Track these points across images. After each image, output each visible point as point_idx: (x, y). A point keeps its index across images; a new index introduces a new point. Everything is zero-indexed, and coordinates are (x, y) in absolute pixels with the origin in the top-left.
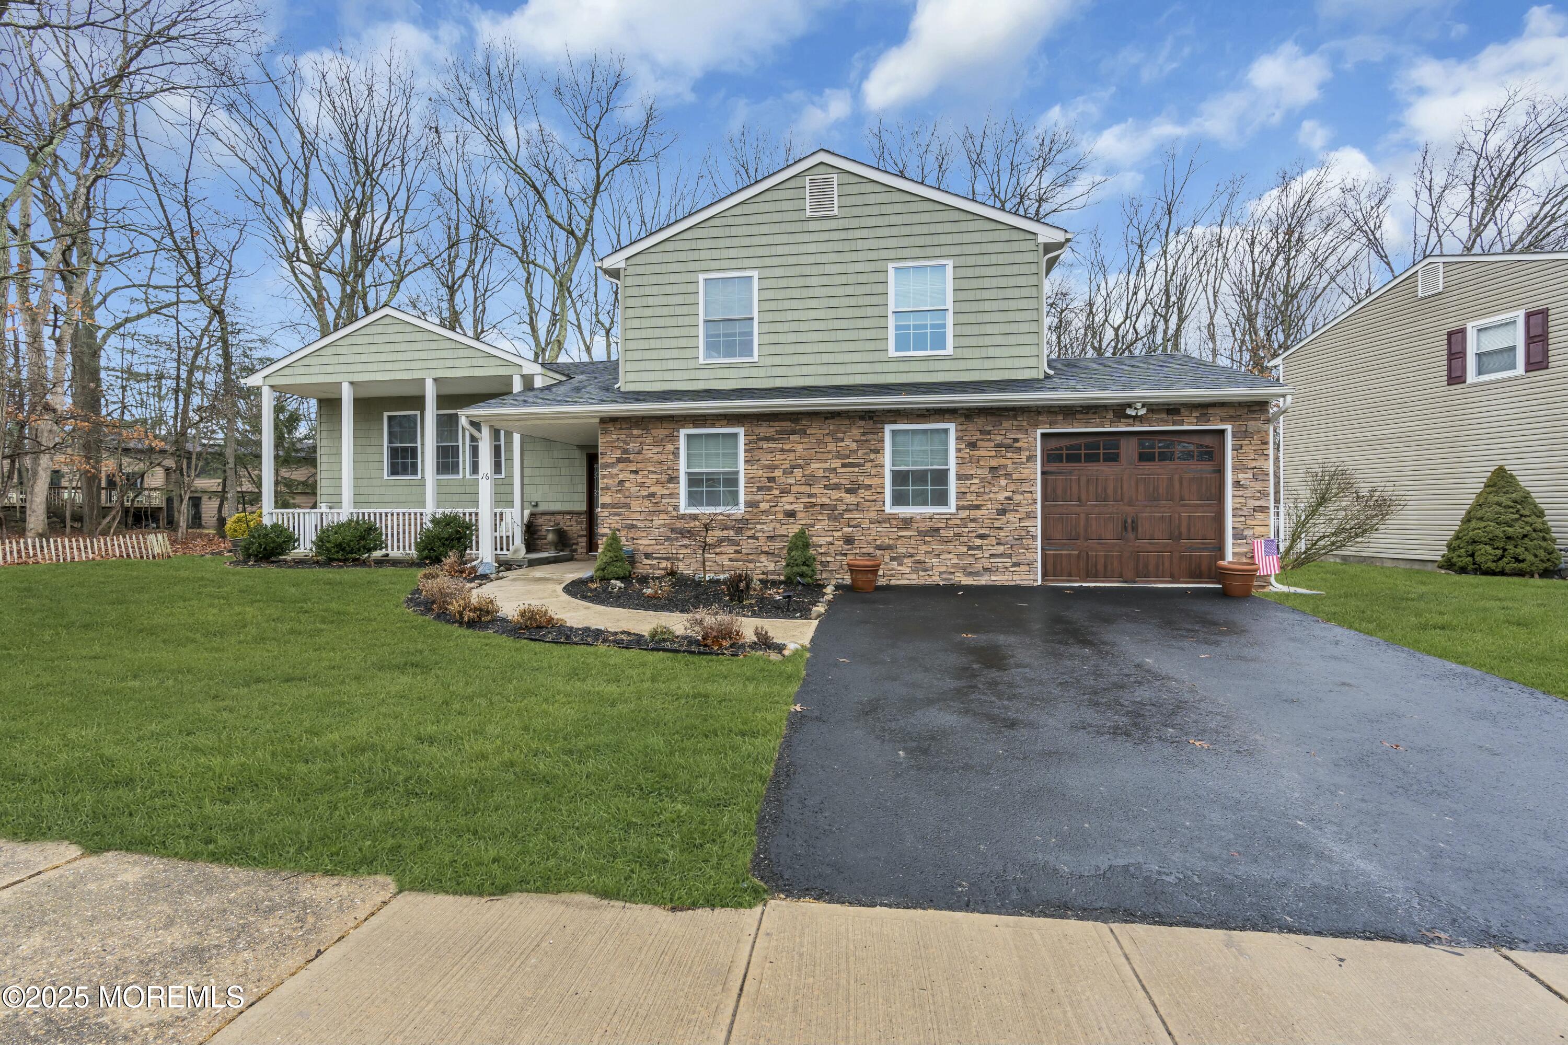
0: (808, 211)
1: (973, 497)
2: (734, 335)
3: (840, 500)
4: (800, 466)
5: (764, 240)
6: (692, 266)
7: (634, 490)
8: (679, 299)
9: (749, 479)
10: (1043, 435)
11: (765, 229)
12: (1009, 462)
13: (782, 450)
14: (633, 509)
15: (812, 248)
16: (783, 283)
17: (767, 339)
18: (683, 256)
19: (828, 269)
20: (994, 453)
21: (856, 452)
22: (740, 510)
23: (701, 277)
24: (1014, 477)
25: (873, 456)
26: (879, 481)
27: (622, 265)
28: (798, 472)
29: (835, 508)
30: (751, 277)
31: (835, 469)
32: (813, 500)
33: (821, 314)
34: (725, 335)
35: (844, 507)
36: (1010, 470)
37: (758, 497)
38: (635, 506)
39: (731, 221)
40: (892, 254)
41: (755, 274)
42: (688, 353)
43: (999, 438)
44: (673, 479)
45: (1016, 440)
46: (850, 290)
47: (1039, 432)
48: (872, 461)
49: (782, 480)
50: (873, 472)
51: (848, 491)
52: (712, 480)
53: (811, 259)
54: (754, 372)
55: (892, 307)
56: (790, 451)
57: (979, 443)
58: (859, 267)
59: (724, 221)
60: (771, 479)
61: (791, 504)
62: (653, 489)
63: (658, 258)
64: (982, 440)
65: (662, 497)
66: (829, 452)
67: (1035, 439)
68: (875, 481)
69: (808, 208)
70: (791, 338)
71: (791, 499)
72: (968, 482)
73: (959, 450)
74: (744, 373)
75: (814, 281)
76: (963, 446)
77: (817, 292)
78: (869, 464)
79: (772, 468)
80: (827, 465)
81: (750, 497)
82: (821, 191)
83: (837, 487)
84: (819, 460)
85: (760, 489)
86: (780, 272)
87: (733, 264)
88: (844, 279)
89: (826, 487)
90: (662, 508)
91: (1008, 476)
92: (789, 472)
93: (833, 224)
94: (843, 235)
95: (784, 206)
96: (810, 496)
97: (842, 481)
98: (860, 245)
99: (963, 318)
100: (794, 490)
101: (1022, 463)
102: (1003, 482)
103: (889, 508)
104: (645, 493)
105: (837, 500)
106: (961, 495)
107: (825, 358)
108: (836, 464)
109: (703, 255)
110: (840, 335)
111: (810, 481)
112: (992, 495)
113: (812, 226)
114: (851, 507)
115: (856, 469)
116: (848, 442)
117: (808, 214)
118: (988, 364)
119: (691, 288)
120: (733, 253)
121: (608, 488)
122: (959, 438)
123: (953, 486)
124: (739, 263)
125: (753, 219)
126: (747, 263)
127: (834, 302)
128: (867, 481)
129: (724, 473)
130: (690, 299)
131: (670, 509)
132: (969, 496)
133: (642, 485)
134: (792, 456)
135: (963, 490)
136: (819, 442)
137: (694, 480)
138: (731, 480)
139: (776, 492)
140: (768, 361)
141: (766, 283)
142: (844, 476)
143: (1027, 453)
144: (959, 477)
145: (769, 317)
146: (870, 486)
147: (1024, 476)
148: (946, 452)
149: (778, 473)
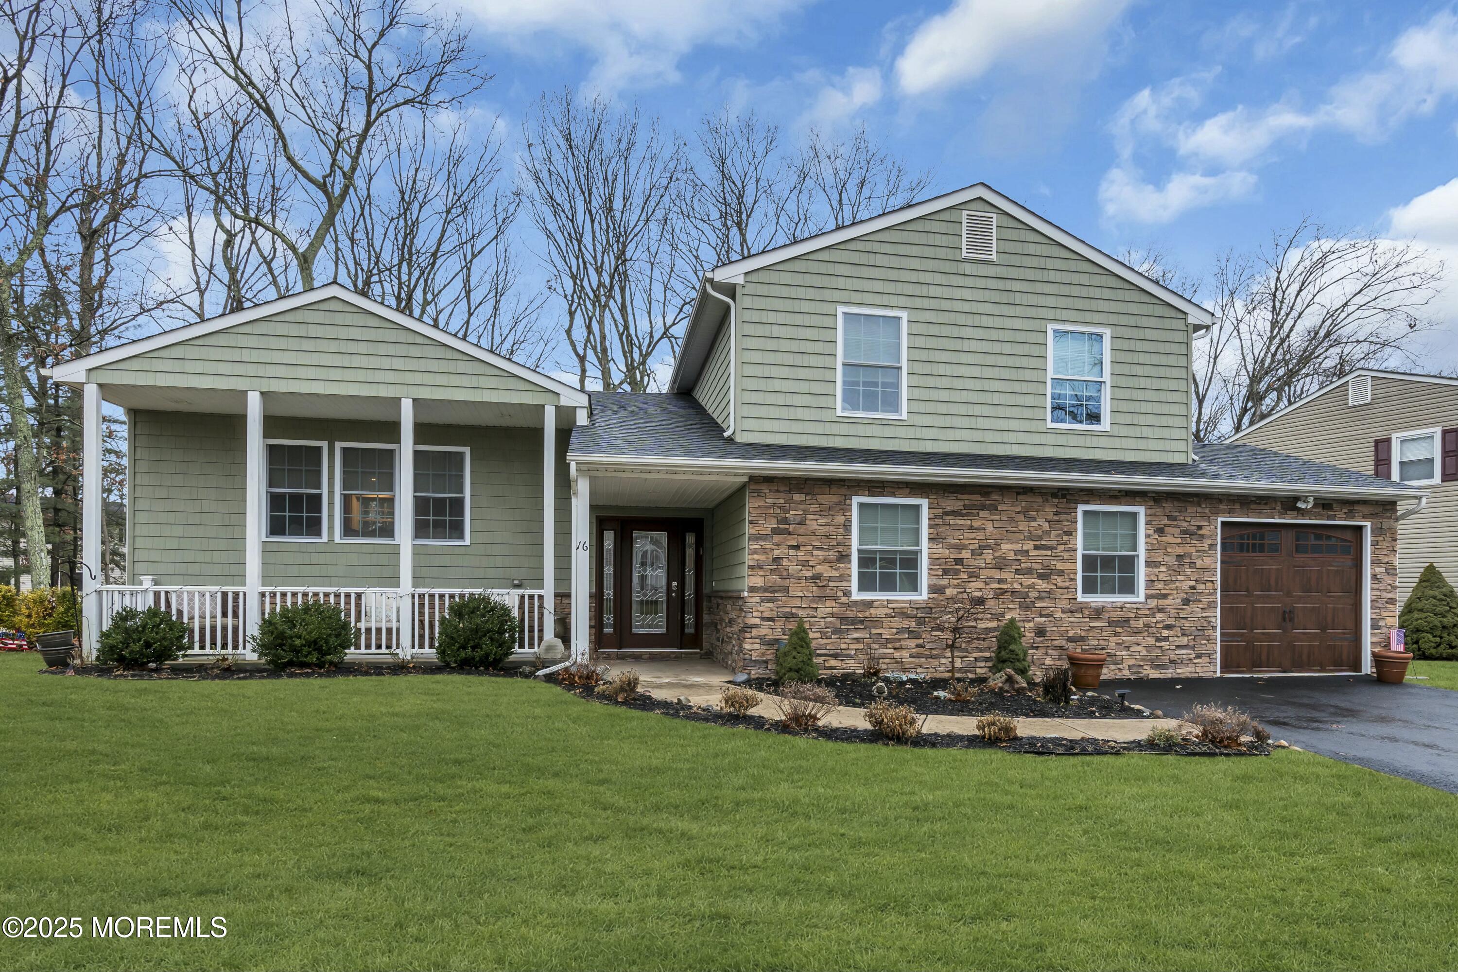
0: (964, 250)
1: (1161, 586)
2: (876, 384)
3: (1032, 586)
4: (988, 547)
5: (914, 276)
6: (828, 295)
7: (793, 569)
8: (812, 334)
9: (933, 561)
10: (1223, 523)
11: (915, 264)
12: (1193, 550)
13: (971, 527)
14: (791, 593)
15: (967, 294)
16: (934, 330)
17: (917, 394)
18: (818, 281)
19: (985, 321)
20: (1179, 540)
21: (1048, 533)
22: (923, 595)
23: (841, 310)
24: (1198, 565)
25: (1065, 538)
26: (1071, 566)
27: (740, 280)
28: (988, 554)
29: (1026, 596)
30: (899, 318)
31: (1027, 551)
32: (1004, 586)
33: (976, 372)
34: (865, 384)
35: (1036, 594)
36: (1194, 559)
37: (944, 582)
38: (796, 590)
39: (876, 247)
40: (1051, 314)
41: (904, 315)
42: (822, 401)
43: (1185, 524)
44: (844, 557)
45: (1200, 528)
46: (1007, 348)
47: (1220, 520)
48: (1065, 544)
49: (972, 562)
50: (1066, 556)
51: (1041, 577)
52: (889, 559)
53: (966, 307)
54: (902, 432)
55: (1050, 374)
56: (978, 529)
57: (1166, 529)
58: (1018, 324)
59: (869, 247)
60: (959, 561)
61: (980, 590)
62: (819, 569)
63: (785, 278)
64: (1169, 526)
65: (830, 579)
66: (1021, 532)
67: (1216, 527)
68: (1067, 566)
69: (964, 247)
70: (944, 395)
71: (980, 584)
72: (1156, 570)
73: (1148, 536)
74: (888, 432)
75: (969, 332)
76: (1151, 532)
77: (973, 346)
78: (1061, 548)
79: (959, 548)
80: (1019, 547)
81: (935, 581)
82: (979, 229)
83: (1029, 572)
84: (1010, 541)
85: (945, 572)
86: (931, 317)
87: (878, 299)
88: (1001, 335)
89: (1017, 572)
90: (828, 592)
91: (1192, 564)
92: (976, 553)
93: (992, 271)
94: (1000, 284)
95: (938, 240)
96: (1000, 581)
97: (1035, 566)
98: (1018, 298)
99: (1121, 394)
100: (984, 574)
101: (1204, 551)
102: (1188, 571)
103: (1081, 598)
104: (809, 574)
105: (1029, 587)
106: (1150, 583)
107: (982, 423)
108: (1028, 546)
109: (842, 283)
110: (996, 398)
111: (1000, 564)
112: (1178, 584)
113: (968, 268)
114: (1044, 595)
115: (1049, 553)
116: (1041, 521)
117: (965, 254)
118: (1142, 444)
119: (827, 322)
120: (878, 286)
121: (759, 567)
122: (1148, 523)
123: (1142, 573)
124: (886, 300)
125: (902, 250)
126: (894, 300)
127: (990, 360)
128: (1060, 566)
129: (901, 552)
130: (826, 335)
131: (840, 594)
132: (1157, 585)
133: (805, 564)
134: (981, 535)
135: (1153, 578)
136: (1012, 520)
137: (866, 560)
138: (911, 561)
139: (964, 576)
140: (918, 420)
141: (917, 327)
142: (1037, 559)
143: (1210, 542)
144: (1148, 564)
145: (920, 368)
146: (1063, 571)
147: (1206, 565)
148: (1134, 537)
149: (965, 554)
